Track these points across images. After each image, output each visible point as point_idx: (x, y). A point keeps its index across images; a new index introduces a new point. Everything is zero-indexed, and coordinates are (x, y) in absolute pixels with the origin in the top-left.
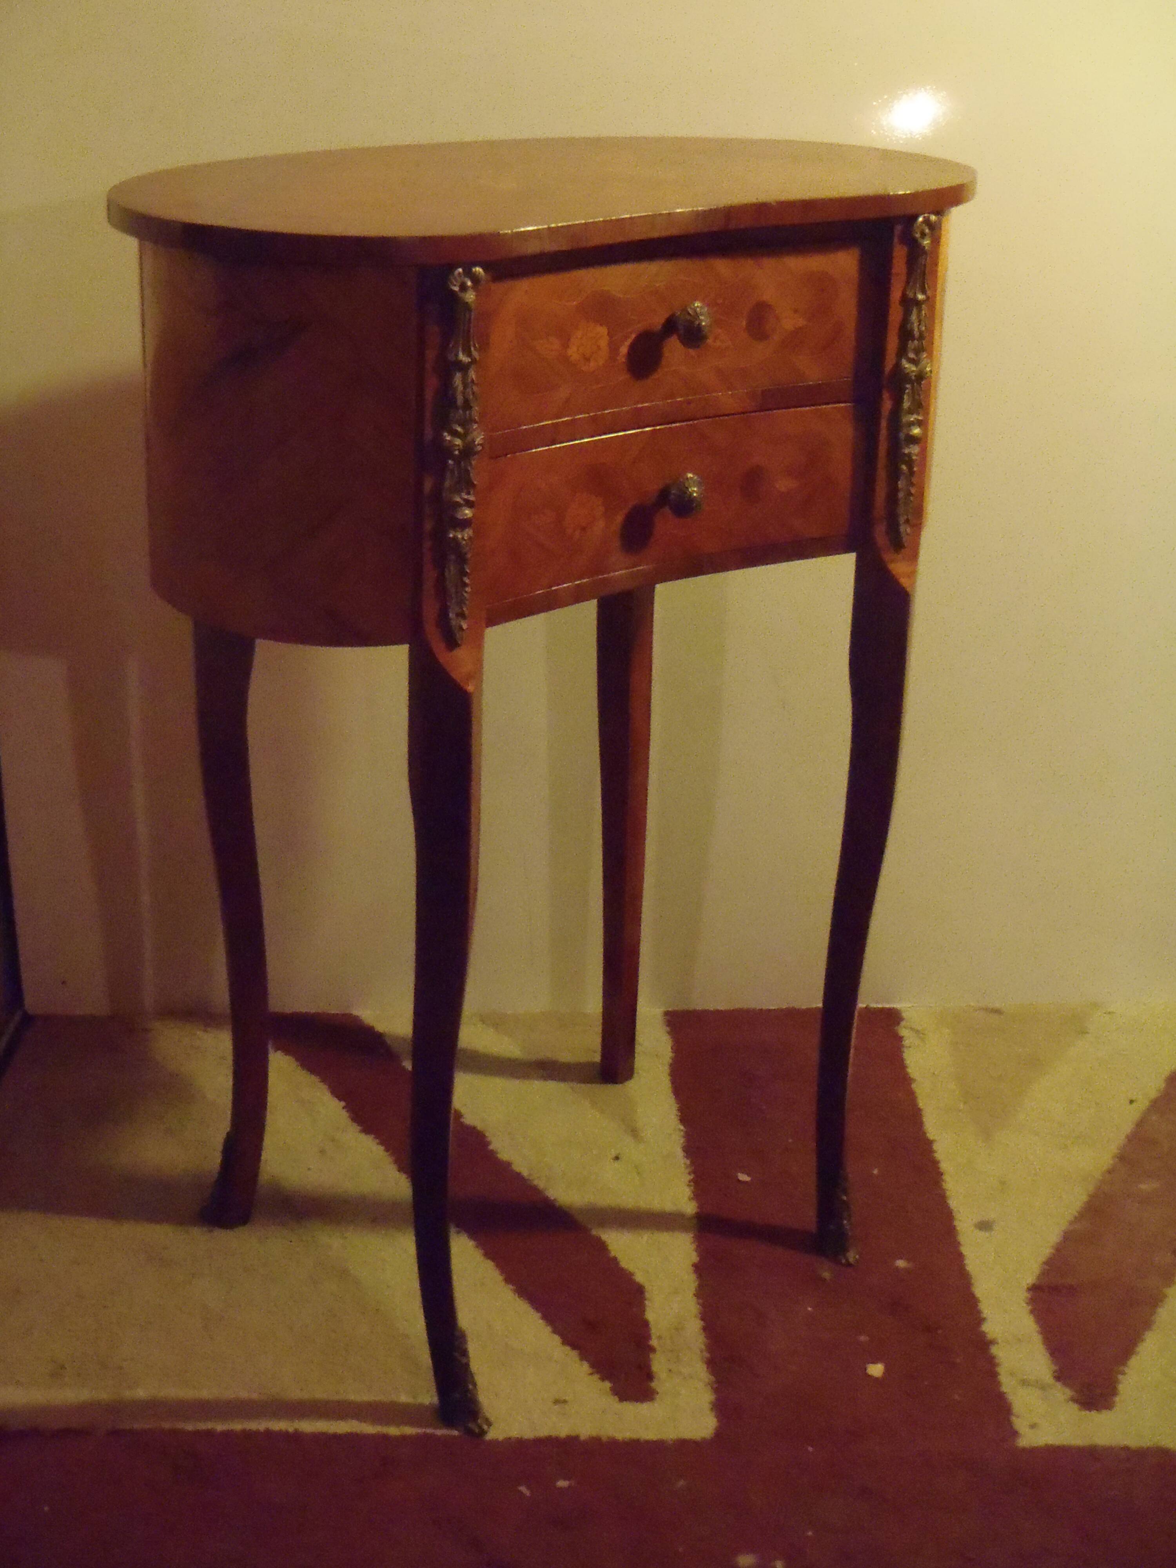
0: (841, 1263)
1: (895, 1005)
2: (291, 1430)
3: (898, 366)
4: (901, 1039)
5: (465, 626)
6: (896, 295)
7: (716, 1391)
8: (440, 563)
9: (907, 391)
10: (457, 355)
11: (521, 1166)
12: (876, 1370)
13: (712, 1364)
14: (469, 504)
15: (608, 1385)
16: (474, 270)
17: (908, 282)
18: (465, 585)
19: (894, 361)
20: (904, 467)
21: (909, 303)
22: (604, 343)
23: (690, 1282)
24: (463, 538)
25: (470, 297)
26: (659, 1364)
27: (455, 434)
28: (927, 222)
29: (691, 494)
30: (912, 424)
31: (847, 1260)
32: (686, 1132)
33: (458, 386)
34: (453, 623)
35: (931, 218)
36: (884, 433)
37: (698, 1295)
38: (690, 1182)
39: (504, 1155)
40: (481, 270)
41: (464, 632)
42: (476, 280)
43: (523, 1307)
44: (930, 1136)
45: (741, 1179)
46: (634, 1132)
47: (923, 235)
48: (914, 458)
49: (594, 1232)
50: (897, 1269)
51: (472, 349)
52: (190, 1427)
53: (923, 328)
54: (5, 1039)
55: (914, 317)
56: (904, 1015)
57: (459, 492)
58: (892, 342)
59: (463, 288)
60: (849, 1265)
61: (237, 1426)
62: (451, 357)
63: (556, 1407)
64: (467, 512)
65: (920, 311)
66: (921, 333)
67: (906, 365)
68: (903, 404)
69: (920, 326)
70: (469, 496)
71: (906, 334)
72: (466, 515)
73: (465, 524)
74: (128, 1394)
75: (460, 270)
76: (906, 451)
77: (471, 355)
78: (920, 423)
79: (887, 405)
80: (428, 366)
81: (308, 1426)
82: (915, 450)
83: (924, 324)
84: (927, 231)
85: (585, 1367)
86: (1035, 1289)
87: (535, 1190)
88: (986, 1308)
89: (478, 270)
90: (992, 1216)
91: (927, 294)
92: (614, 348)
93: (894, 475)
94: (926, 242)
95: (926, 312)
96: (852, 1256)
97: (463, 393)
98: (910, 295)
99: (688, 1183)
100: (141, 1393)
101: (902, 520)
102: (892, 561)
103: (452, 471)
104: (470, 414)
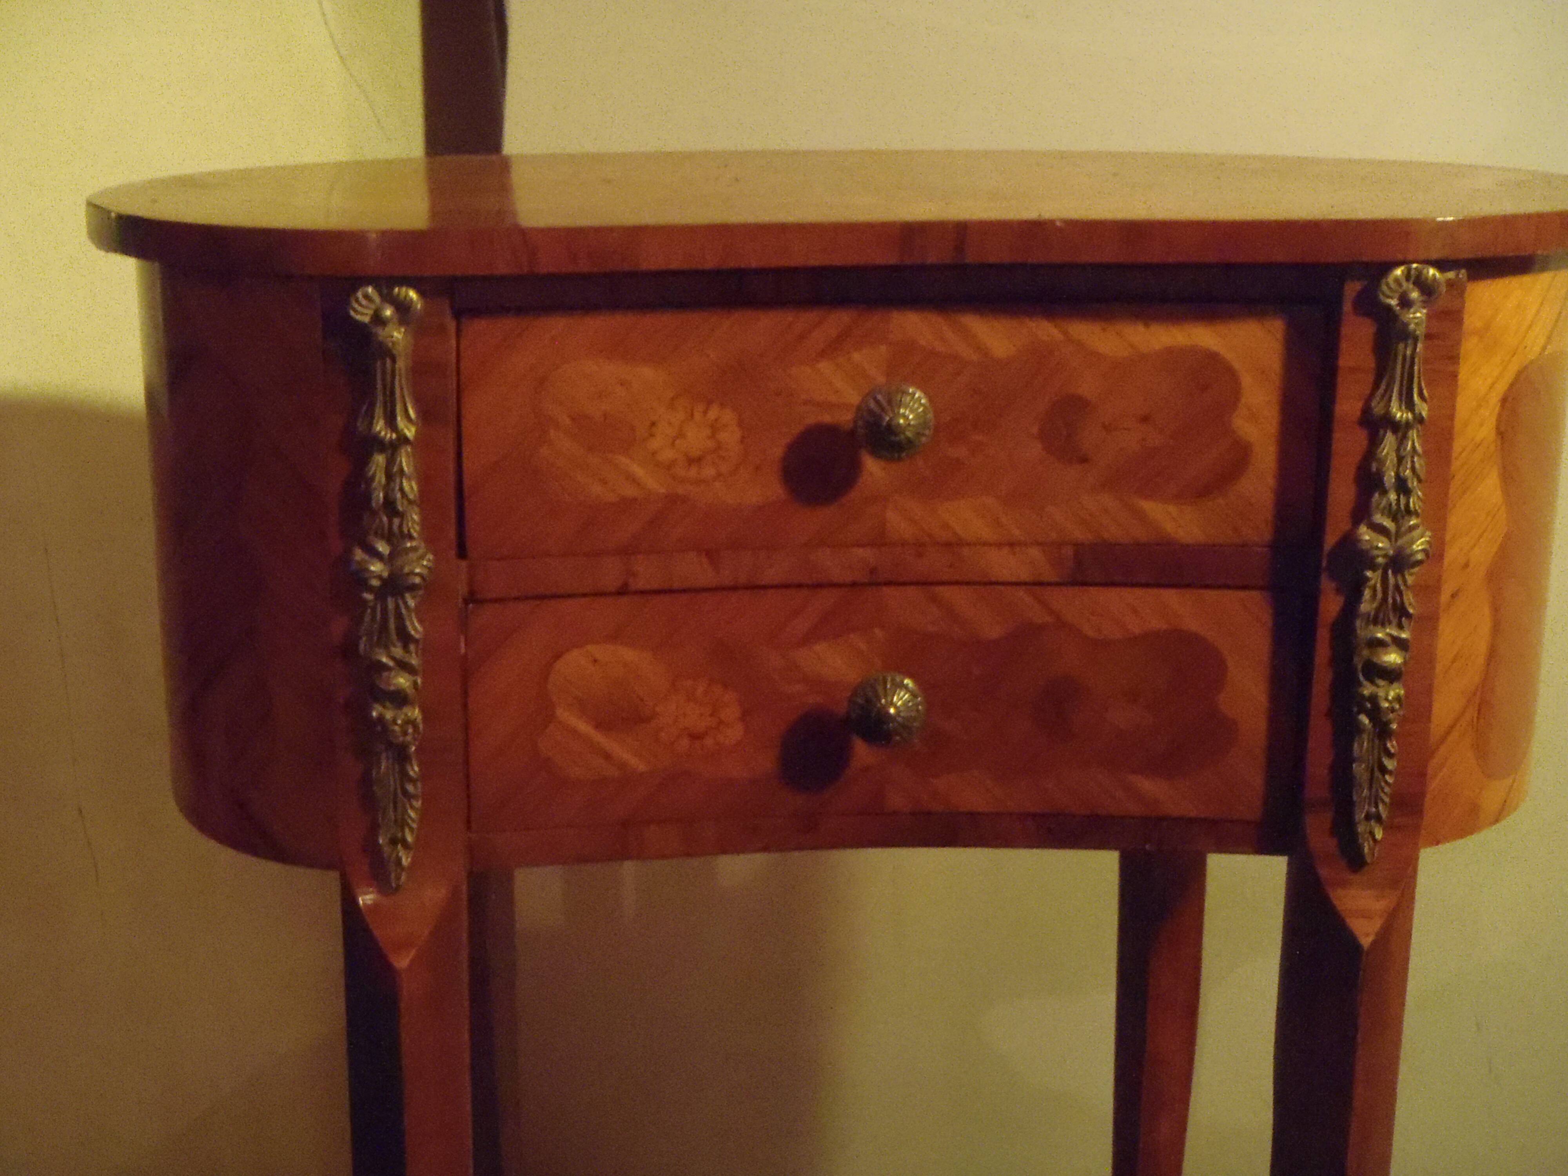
17: (1376, 385)
20: (1364, 719)
35: (1425, 271)
47: (1406, 303)
67: (1365, 534)
84: (1415, 295)
91: (1417, 411)
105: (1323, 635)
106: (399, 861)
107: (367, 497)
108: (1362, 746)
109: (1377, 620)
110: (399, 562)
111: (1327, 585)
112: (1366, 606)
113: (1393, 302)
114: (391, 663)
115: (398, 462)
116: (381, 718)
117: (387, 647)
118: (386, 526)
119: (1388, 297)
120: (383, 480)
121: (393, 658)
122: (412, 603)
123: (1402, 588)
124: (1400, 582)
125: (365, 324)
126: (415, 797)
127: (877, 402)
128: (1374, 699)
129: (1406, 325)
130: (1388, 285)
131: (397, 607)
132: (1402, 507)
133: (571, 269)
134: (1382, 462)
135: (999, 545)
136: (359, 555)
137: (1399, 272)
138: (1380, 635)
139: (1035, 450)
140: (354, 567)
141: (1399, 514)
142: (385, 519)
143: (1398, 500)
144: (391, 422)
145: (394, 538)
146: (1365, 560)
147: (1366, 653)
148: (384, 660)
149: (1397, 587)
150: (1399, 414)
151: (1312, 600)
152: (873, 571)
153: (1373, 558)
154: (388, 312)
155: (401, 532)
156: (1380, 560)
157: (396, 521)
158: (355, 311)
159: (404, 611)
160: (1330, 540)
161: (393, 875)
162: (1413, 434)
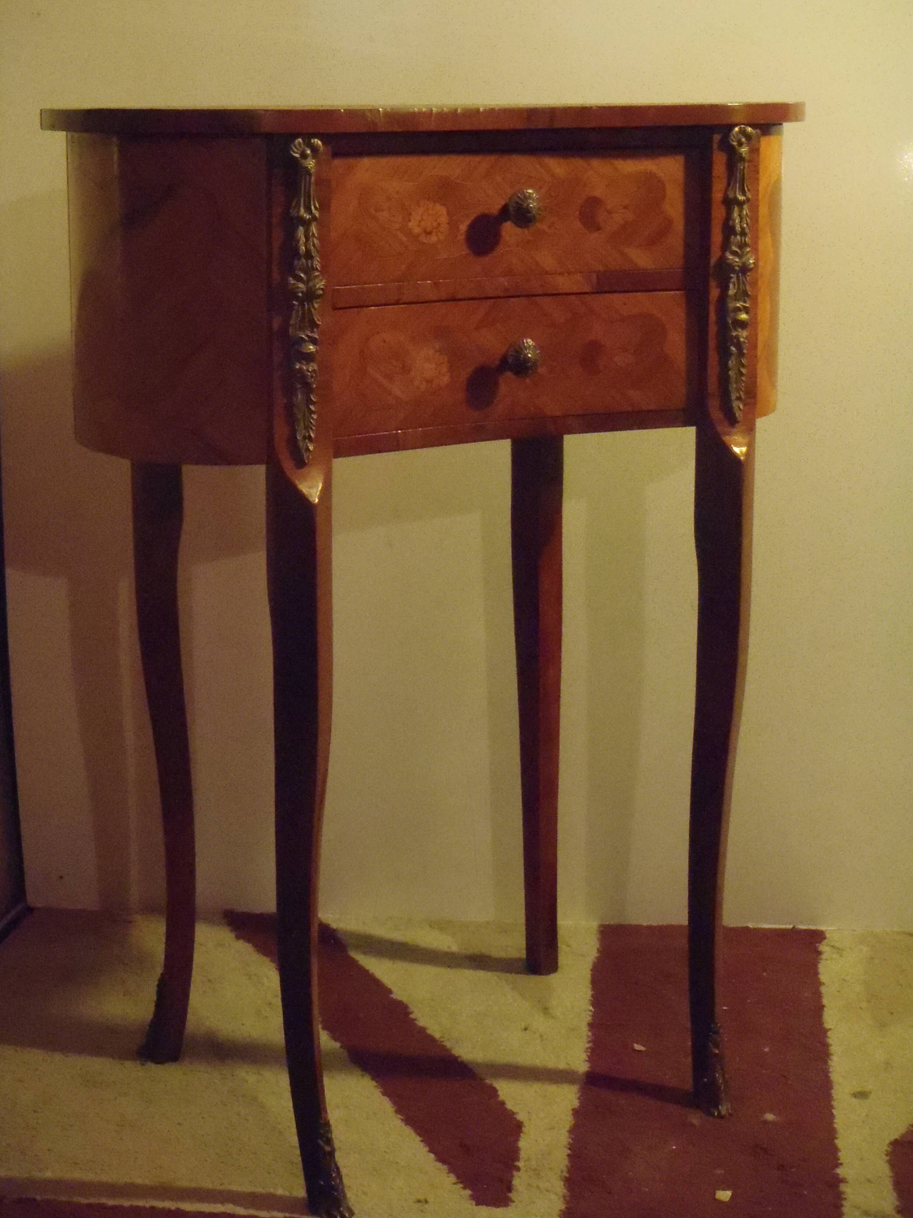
0: (713, 1115)
1: (822, 928)
2: (173, 1208)
3: (722, 259)
4: (819, 953)
5: (311, 448)
6: (717, 195)
7: (567, 1202)
8: (289, 392)
9: (733, 280)
10: (299, 211)
11: (435, 1030)
12: (724, 1195)
13: (570, 1182)
14: (314, 341)
15: (468, 1192)
16: (312, 141)
17: (729, 184)
18: (312, 412)
19: (719, 254)
21: (729, 203)
22: (444, 219)
23: (568, 1121)
24: (308, 371)
25: (310, 163)
26: (519, 1181)
27: (300, 279)
28: (743, 132)
29: (526, 355)
30: (738, 310)
31: (719, 1112)
32: (594, 1013)
33: (300, 237)
34: (301, 444)
36: (713, 317)
37: (570, 1131)
38: (587, 1048)
39: (422, 1022)
40: (320, 142)
41: (311, 454)
42: (314, 150)
43: (408, 1132)
44: (827, 1026)
45: (637, 1048)
46: (546, 1010)
47: (740, 144)
48: (742, 340)
49: (488, 1081)
50: (766, 1122)
51: (313, 207)
52: (84, 1201)
53: (745, 225)
54: (5, 921)
55: (736, 214)
56: (828, 935)
57: (301, 329)
58: (717, 237)
59: (304, 156)
60: (721, 1117)
61: (126, 1203)
62: (293, 213)
63: (417, 1205)
64: (311, 347)
65: (741, 211)
66: (743, 229)
68: (728, 291)
69: (742, 224)
70: (313, 334)
71: (729, 230)
72: (310, 349)
73: (309, 358)
74: (37, 1175)
75: (300, 140)
76: (734, 334)
77: (312, 212)
78: (746, 310)
79: (715, 293)
80: (274, 221)
81: (188, 1206)
82: (743, 334)
83: (745, 222)
84: (743, 140)
85: (452, 1178)
86: (895, 1144)
87: (443, 1048)
88: (843, 1156)
89: (318, 142)
90: (869, 1087)
92: (453, 225)
93: (724, 354)
94: (744, 150)
95: (748, 212)
96: (724, 1109)
97: (306, 244)
98: (731, 195)
99: (586, 1050)
100: (48, 1174)
101: (734, 396)
102: (729, 434)
103: (298, 311)
104: (312, 263)
105: (712, 309)
106: (307, 449)
107: (297, 249)
108: (732, 363)
109: (736, 298)
110: (311, 284)
111: (713, 283)
112: (732, 292)
113: (735, 144)
114: (306, 338)
115: (311, 231)
116: (300, 368)
117: (304, 332)
118: (305, 264)
119: (733, 141)
120: (304, 240)
121: (307, 336)
122: (316, 306)
123: (745, 282)
124: (744, 280)
125: (297, 158)
126: (313, 412)
127: (519, 197)
128: (737, 337)
129: (741, 154)
130: (733, 135)
131: (309, 309)
132: (743, 241)
133: (390, 129)
134: (734, 220)
135: (561, 274)
136: (292, 281)
137: (737, 129)
138: (738, 305)
139: (578, 225)
140: (290, 287)
141: (743, 245)
142: (304, 261)
143: (742, 240)
144: (308, 210)
145: (309, 270)
146: (730, 268)
147: (732, 315)
148: (303, 336)
149: (743, 282)
150: (741, 198)
151: (706, 292)
152: (507, 290)
153: (734, 267)
154: (309, 152)
155: (312, 266)
156: (737, 268)
157: (310, 261)
158: (294, 152)
159: (312, 309)
160: (713, 261)
161: (305, 457)
162: (745, 207)
